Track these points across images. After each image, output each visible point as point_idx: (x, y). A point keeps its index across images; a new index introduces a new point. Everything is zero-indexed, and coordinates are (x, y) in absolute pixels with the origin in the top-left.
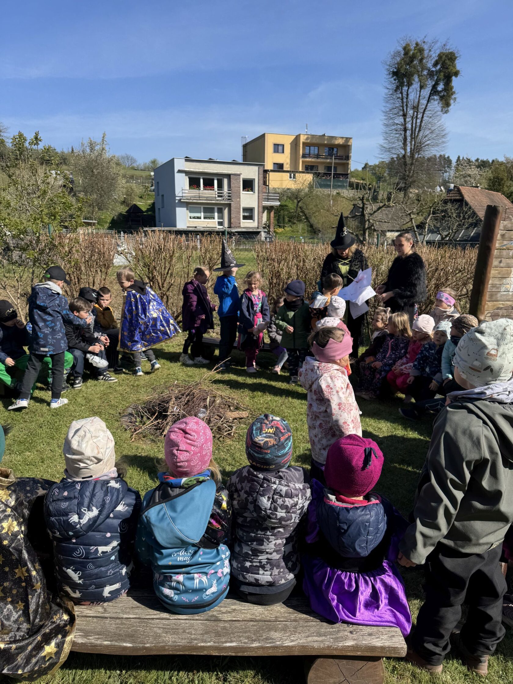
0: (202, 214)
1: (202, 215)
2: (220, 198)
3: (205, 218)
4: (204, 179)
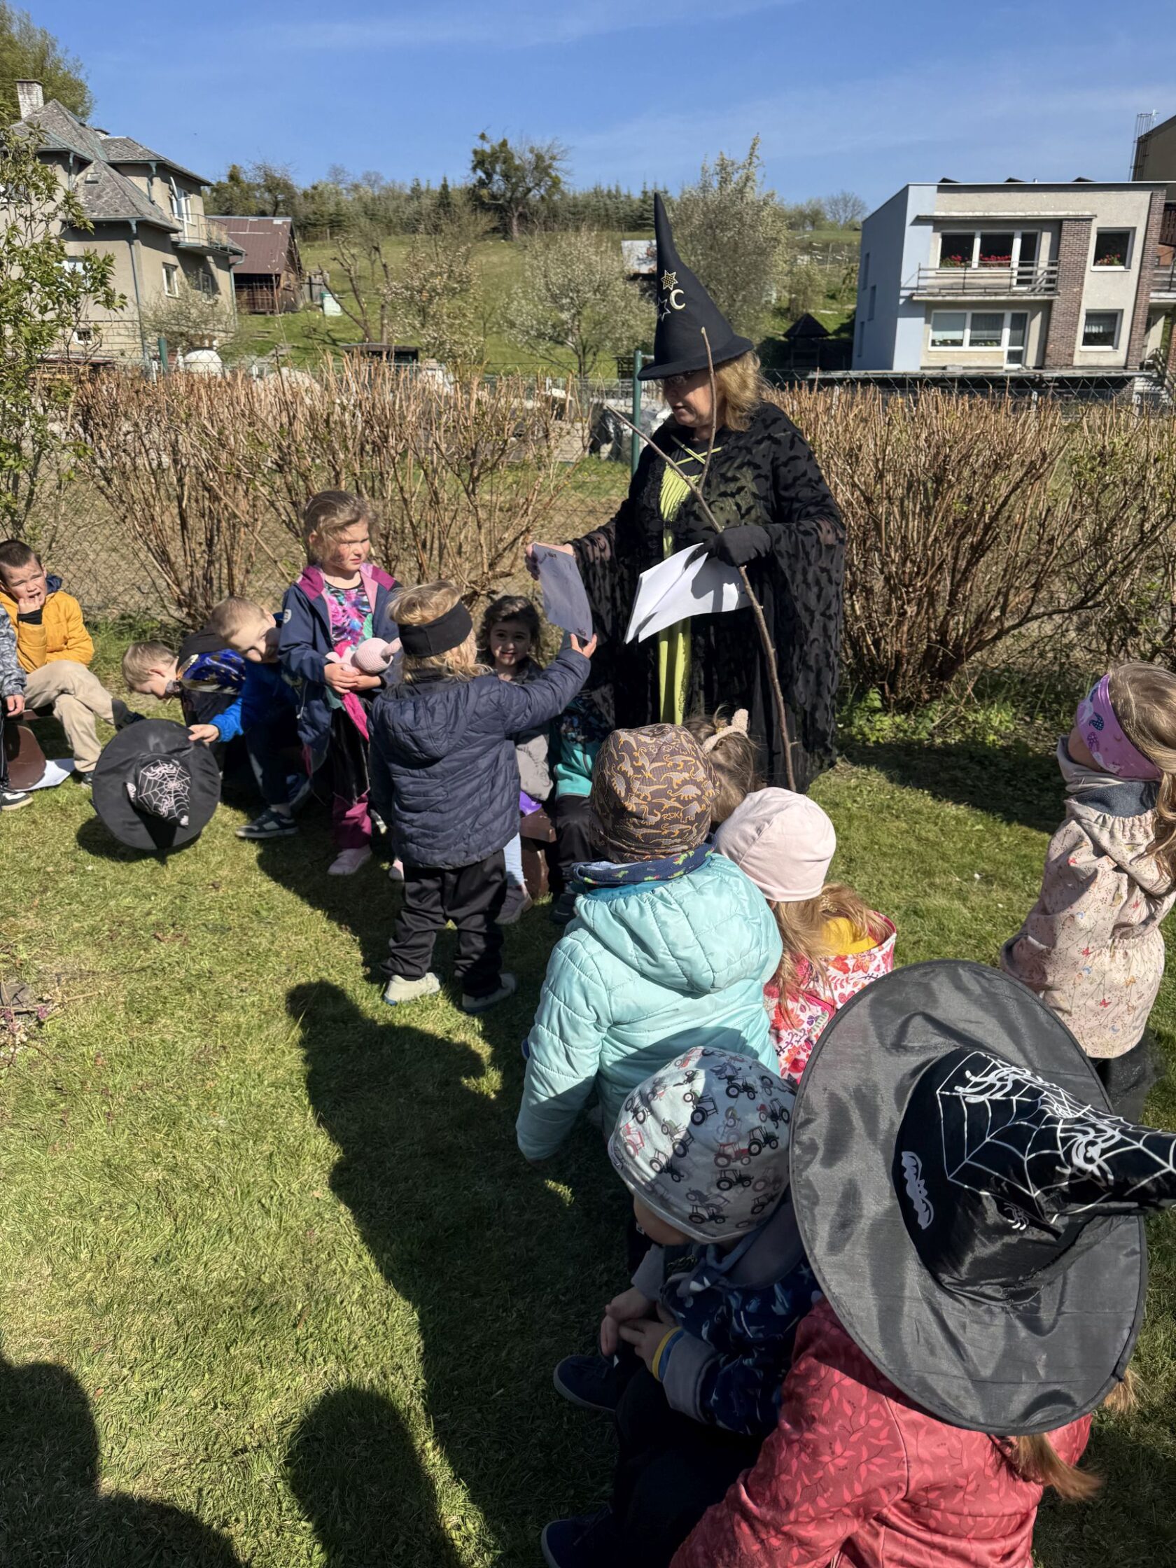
0: (968, 332)
1: (967, 334)
2: (1024, 288)
3: (972, 343)
4: (983, 238)
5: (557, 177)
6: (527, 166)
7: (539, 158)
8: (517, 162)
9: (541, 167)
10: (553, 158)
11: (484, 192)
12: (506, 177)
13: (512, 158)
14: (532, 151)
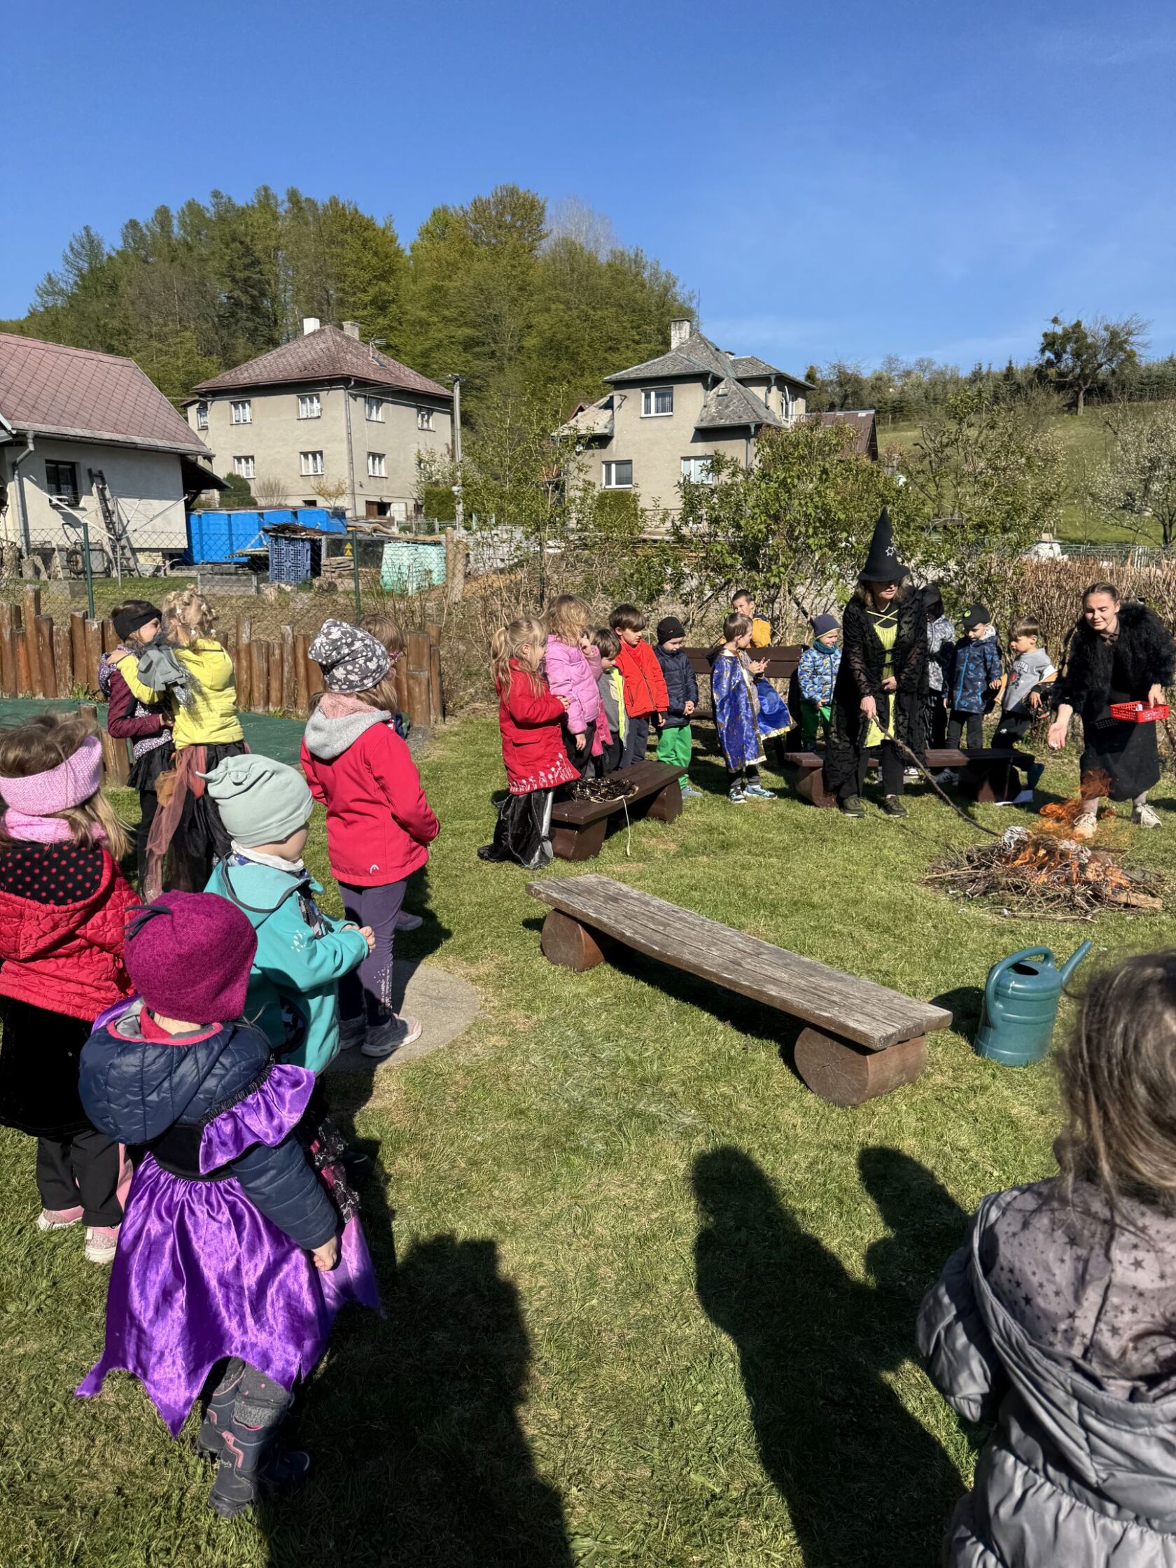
5: (1132, 351)
6: (1099, 343)
7: (1114, 335)
8: (1090, 340)
9: (1116, 342)
10: (1130, 333)
11: (1052, 372)
12: (1077, 355)
13: (1086, 337)
14: (1106, 329)
